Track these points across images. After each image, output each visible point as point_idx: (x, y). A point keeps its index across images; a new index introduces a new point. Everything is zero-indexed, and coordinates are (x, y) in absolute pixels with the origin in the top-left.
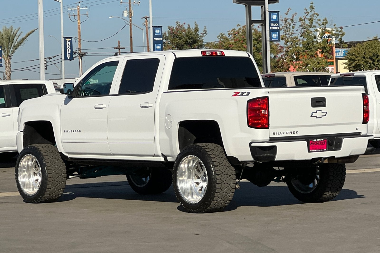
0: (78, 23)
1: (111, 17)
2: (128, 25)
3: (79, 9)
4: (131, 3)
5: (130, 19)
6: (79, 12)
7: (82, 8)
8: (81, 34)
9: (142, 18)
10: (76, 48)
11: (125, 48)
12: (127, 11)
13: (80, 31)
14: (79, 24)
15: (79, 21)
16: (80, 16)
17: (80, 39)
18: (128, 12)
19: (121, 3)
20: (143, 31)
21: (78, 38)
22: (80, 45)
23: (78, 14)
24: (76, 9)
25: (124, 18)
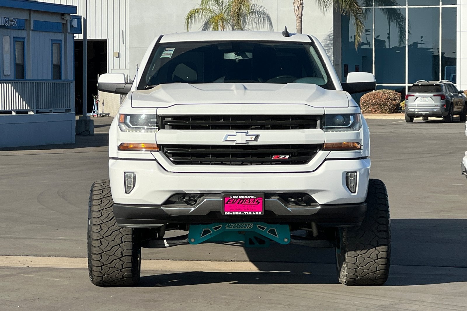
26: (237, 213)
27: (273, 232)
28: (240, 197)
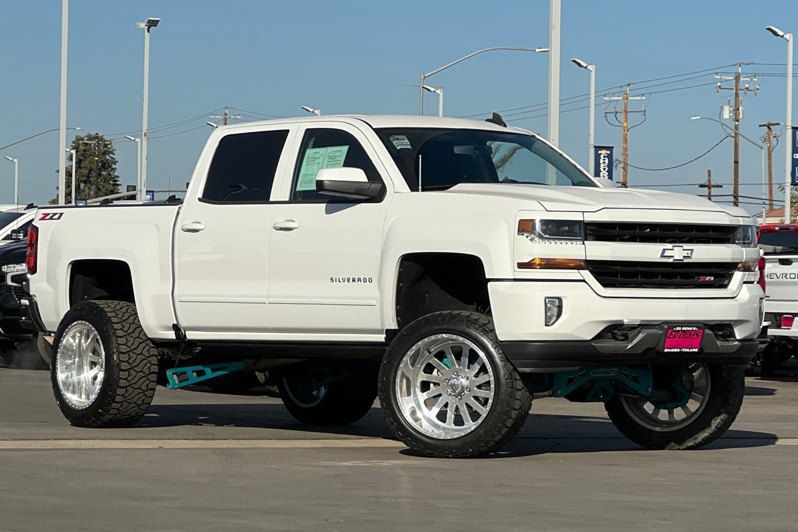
0: (622, 128)
1: (695, 118)
2: (730, 136)
3: (627, 99)
4: (740, 90)
5: (736, 125)
6: (626, 105)
7: (634, 96)
8: (628, 152)
9: (760, 126)
10: (617, 182)
11: (721, 187)
12: (730, 107)
13: (627, 146)
14: (626, 132)
15: (625, 125)
16: (628, 113)
17: (626, 164)
18: (732, 109)
19: (718, 88)
20: (763, 150)
21: (622, 160)
22: (625, 176)
23: (624, 108)
24: (621, 98)
25: (722, 121)
26: (676, 350)
27: (635, 380)
28: (683, 329)
